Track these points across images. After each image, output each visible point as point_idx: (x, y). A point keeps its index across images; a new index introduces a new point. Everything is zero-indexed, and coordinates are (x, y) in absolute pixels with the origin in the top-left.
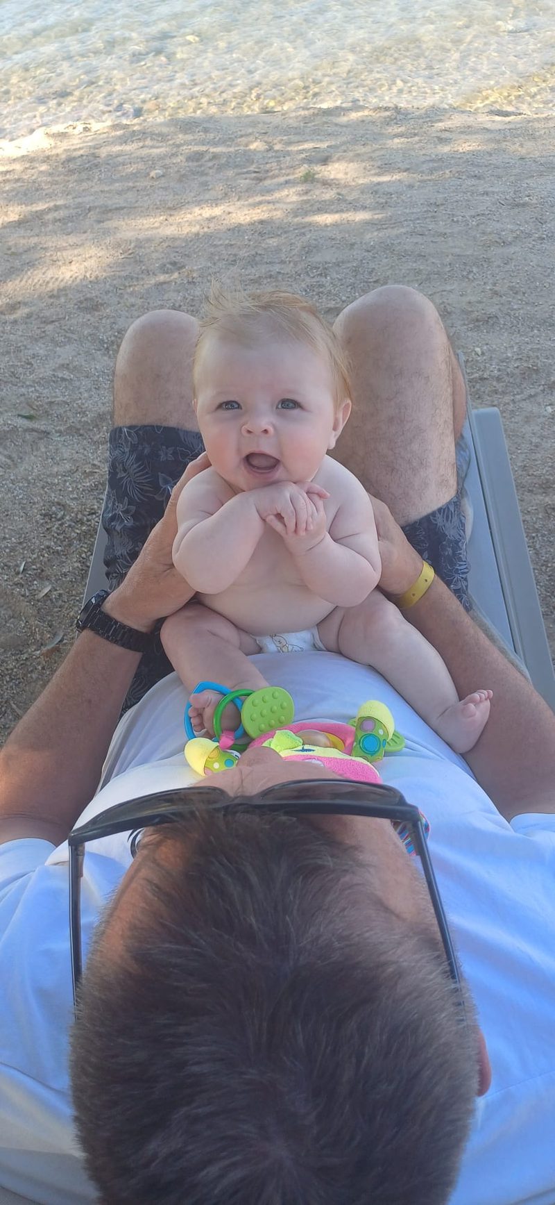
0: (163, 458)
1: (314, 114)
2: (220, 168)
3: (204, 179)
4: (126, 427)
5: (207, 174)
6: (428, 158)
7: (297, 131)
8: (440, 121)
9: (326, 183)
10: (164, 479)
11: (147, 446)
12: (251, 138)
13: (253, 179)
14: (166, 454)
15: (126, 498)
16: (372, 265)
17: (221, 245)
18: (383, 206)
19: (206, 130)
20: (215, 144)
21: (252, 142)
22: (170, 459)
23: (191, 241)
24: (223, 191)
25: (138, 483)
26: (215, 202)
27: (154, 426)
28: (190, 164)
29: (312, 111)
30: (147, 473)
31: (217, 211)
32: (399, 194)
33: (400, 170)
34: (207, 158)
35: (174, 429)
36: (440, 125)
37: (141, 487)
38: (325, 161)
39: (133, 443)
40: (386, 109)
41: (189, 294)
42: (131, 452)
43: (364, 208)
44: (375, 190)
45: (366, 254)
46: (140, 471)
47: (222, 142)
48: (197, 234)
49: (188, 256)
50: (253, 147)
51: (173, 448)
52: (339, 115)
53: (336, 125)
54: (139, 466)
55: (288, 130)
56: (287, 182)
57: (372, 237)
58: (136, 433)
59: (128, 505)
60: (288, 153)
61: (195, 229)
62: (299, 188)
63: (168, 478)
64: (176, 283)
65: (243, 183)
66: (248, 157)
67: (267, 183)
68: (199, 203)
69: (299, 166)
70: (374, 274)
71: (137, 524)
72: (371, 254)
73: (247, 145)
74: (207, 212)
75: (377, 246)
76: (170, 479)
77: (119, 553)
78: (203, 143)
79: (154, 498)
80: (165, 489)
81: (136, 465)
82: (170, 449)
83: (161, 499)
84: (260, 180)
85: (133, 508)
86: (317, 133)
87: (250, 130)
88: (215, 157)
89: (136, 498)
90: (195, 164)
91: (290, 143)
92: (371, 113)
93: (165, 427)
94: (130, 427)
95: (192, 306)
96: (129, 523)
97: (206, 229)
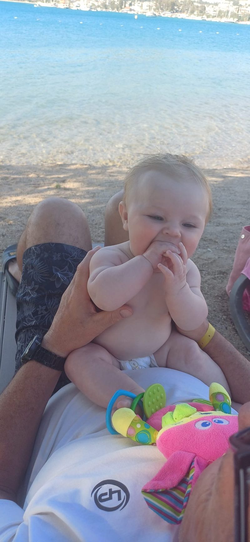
0: (55, 259)
1: (55, 166)
2: (17, 183)
3: (10, 186)
4: (34, 246)
5: (11, 185)
6: (107, 181)
7: (49, 171)
8: (108, 169)
9: (66, 189)
10: (56, 269)
11: (46, 253)
12: (29, 173)
13: (33, 187)
14: (57, 256)
15: (33, 282)
16: (93, 218)
17: (22, 210)
18: (93, 197)
19: (8, 169)
20: (13, 174)
21: (30, 174)
22: (58, 259)
23: (8, 209)
24: (20, 191)
25: (40, 273)
26: (17, 195)
27: (50, 243)
28: (3, 181)
29: (54, 165)
30: (46, 267)
31: (19, 198)
32: (99, 193)
33: (96, 186)
34: (10, 179)
35: (61, 244)
36: (109, 171)
37: (42, 275)
38: (64, 181)
39: (38, 253)
40: (86, 165)
41: (10, 229)
42: (37, 258)
43: (85, 198)
44: (88, 192)
45: (90, 214)
46: (42, 266)
47: (17, 174)
48: (10, 206)
49: (7, 215)
50: (31, 176)
51: (60, 253)
52: (66, 166)
53: (66, 169)
54: (42, 263)
55: (45, 171)
56: (48, 188)
57: (91, 208)
58: (40, 248)
59: (35, 285)
60: (46, 179)
61: (9, 204)
62: (55, 191)
63: (58, 268)
64: (2, 225)
65: (29, 189)
66: (30, 180)
67: (40, 188)
68: (10, 195)
69: (53, 183)
70: (94, 221)
71: (40, 295)
72: (91, 214)
73: (28, 175)
74: (14, 199)
75: (94, 211)
76: (59, 269)
77: (27, 314)
78: (7, 174)
79: (49, 280)
80: (56, 274)
81: (40, 263)
82: (59, 254)
83: (53, 280)
84: (36, 187)
85: (37, 286)
86: (58, 172)
87: (28, 170)
88: (14, 179)
89: (39, 281)
90: (5, 181)
91: (47, 175)
92: (79, 166)
93: (56, 243)
94: (36, 246)
95: (12, 234)
96: (34, 295)
97: (14, 205)
